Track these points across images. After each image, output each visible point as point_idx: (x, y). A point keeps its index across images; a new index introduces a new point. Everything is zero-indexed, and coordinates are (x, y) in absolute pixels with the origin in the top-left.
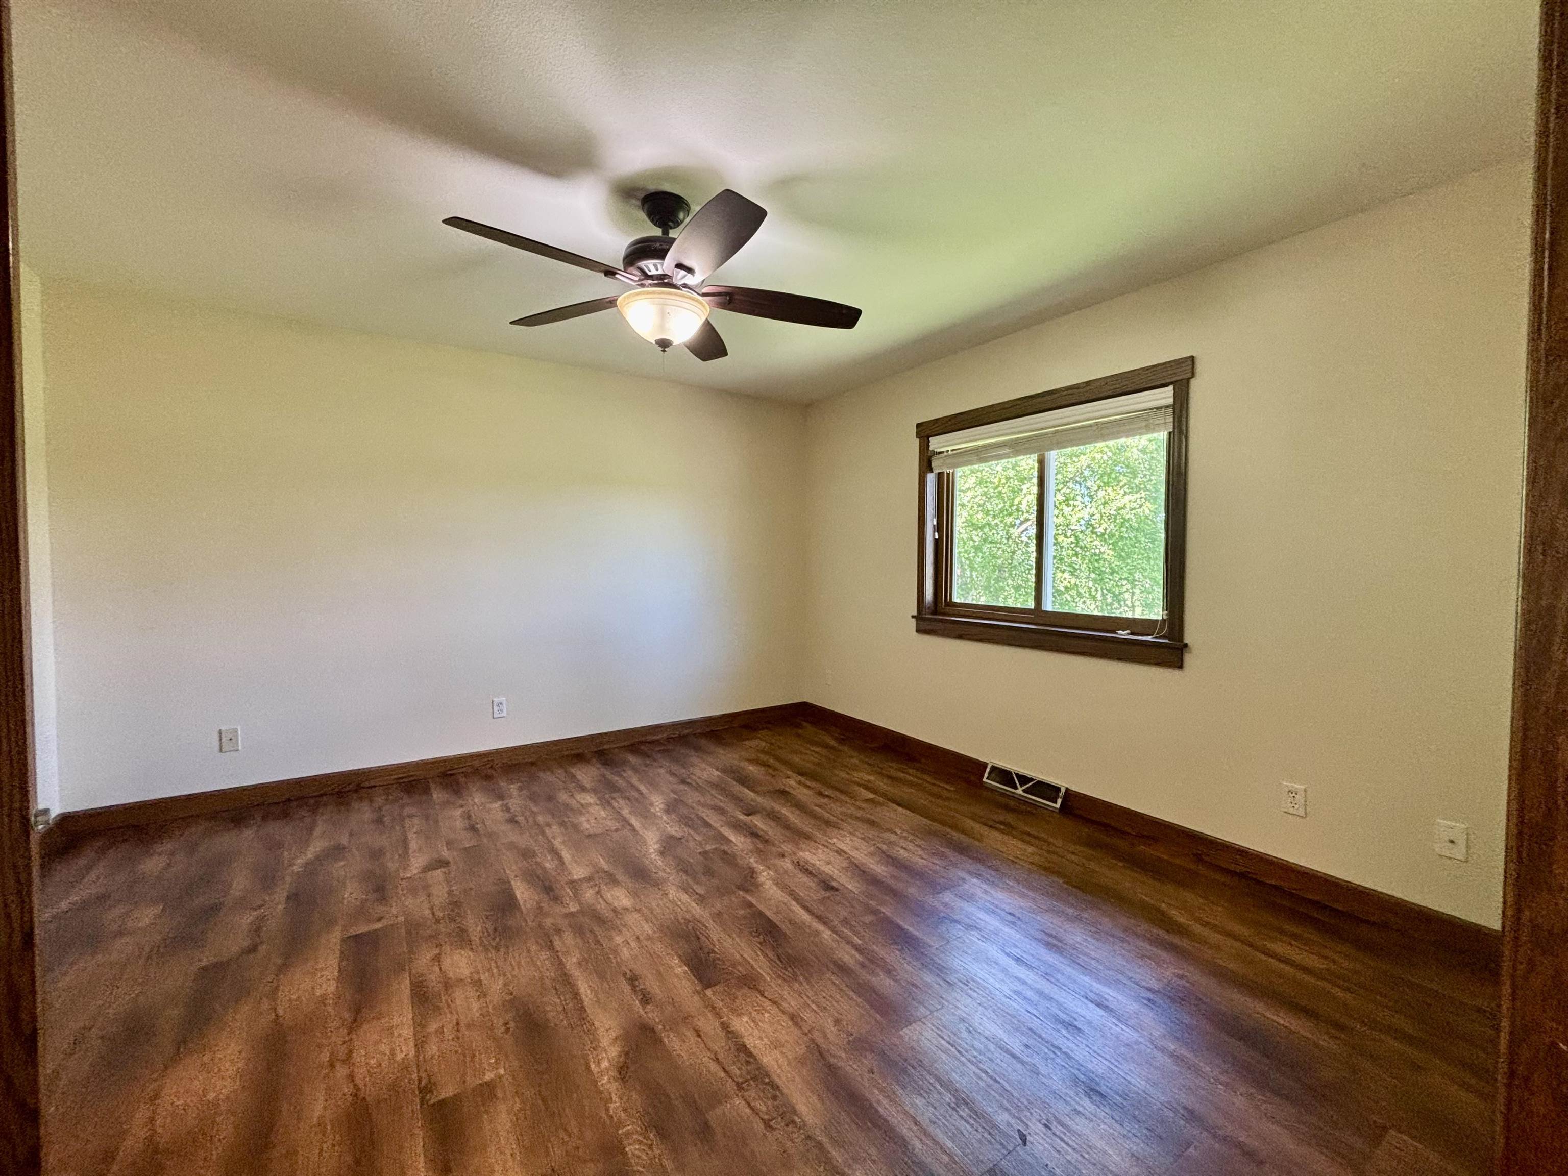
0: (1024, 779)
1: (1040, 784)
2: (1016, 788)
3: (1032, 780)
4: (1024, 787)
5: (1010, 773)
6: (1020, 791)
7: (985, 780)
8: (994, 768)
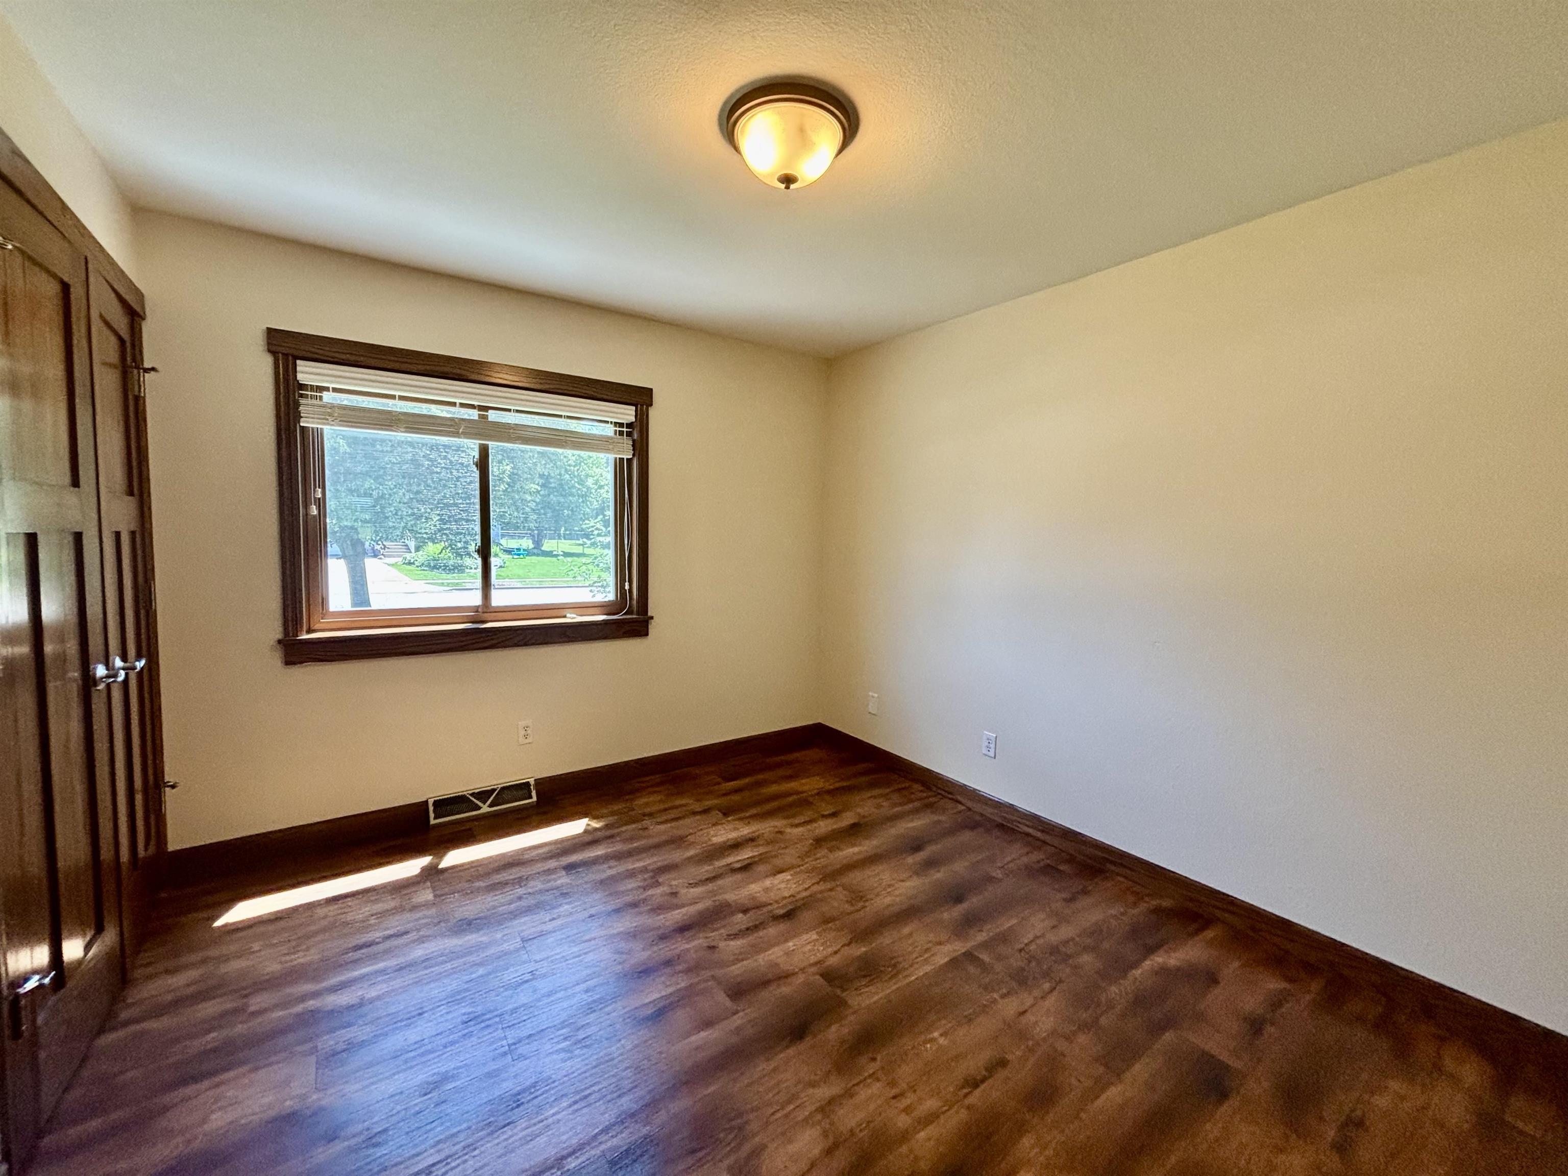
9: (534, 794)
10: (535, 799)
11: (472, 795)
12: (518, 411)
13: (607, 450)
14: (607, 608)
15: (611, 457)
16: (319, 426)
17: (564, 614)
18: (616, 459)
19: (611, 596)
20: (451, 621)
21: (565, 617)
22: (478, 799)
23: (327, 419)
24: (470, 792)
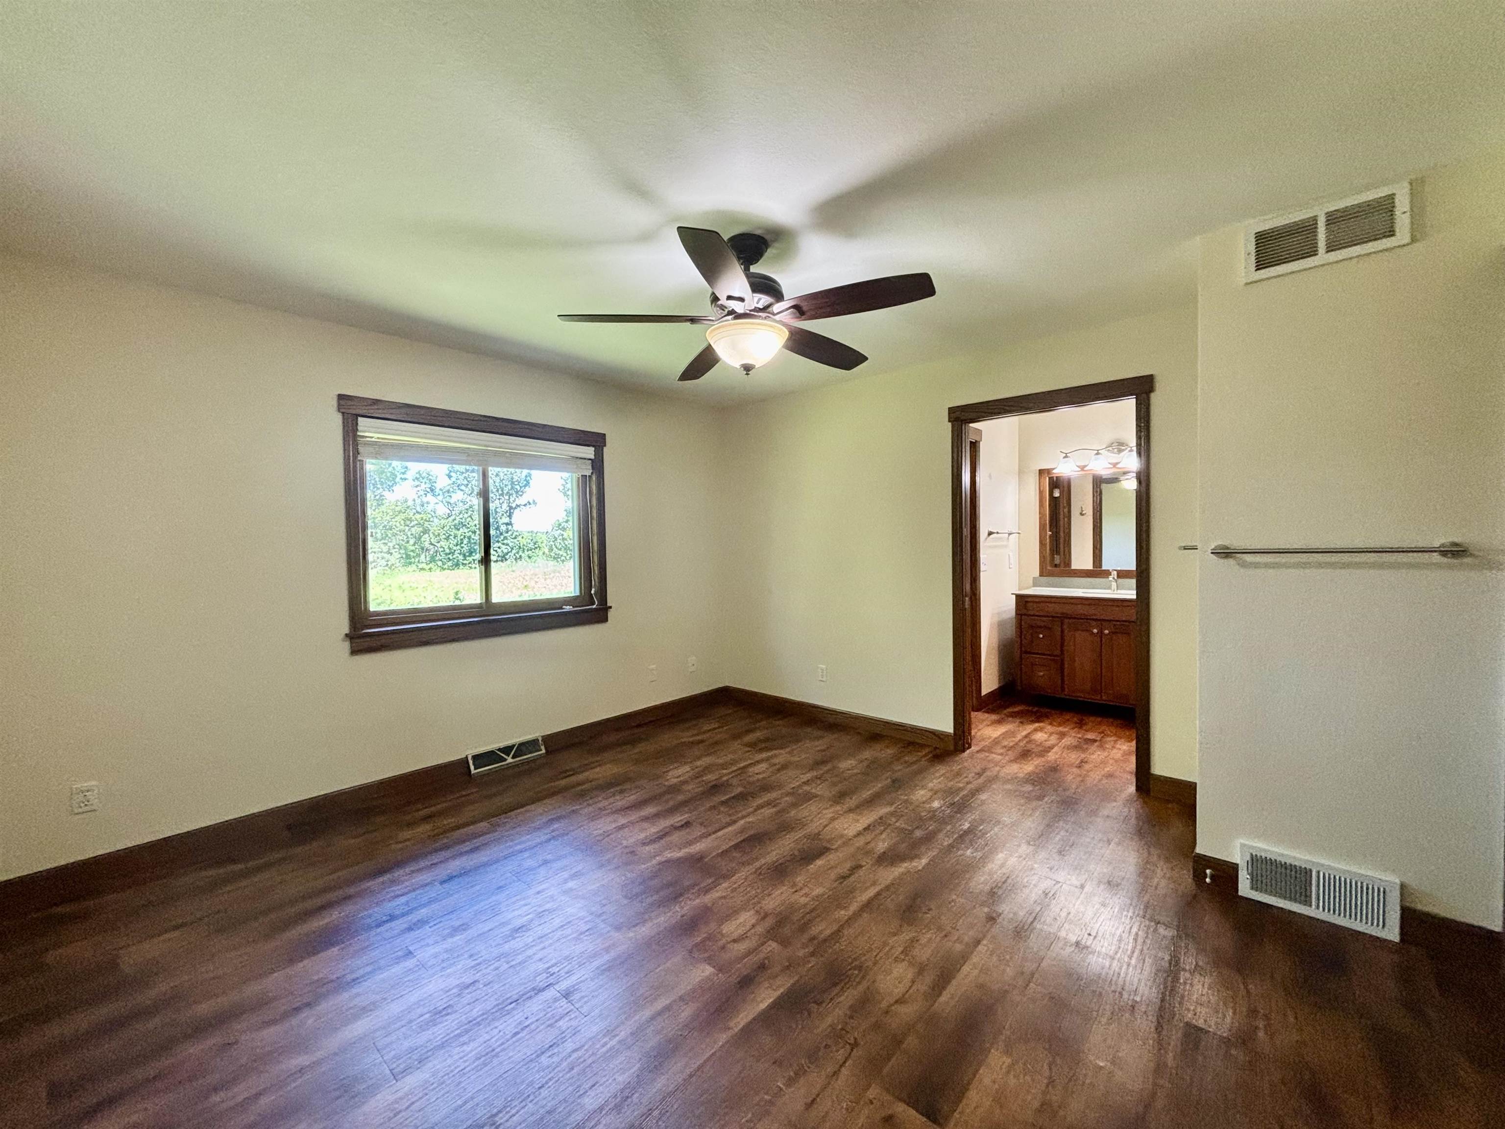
0: (507, 750)
1: (522, 744)
2: (506, 760)
3: (514, 746)
4: (511, 756)
5: (492, 751)
6: (510, 760)
7: (473, 771)
8: (475, 757)
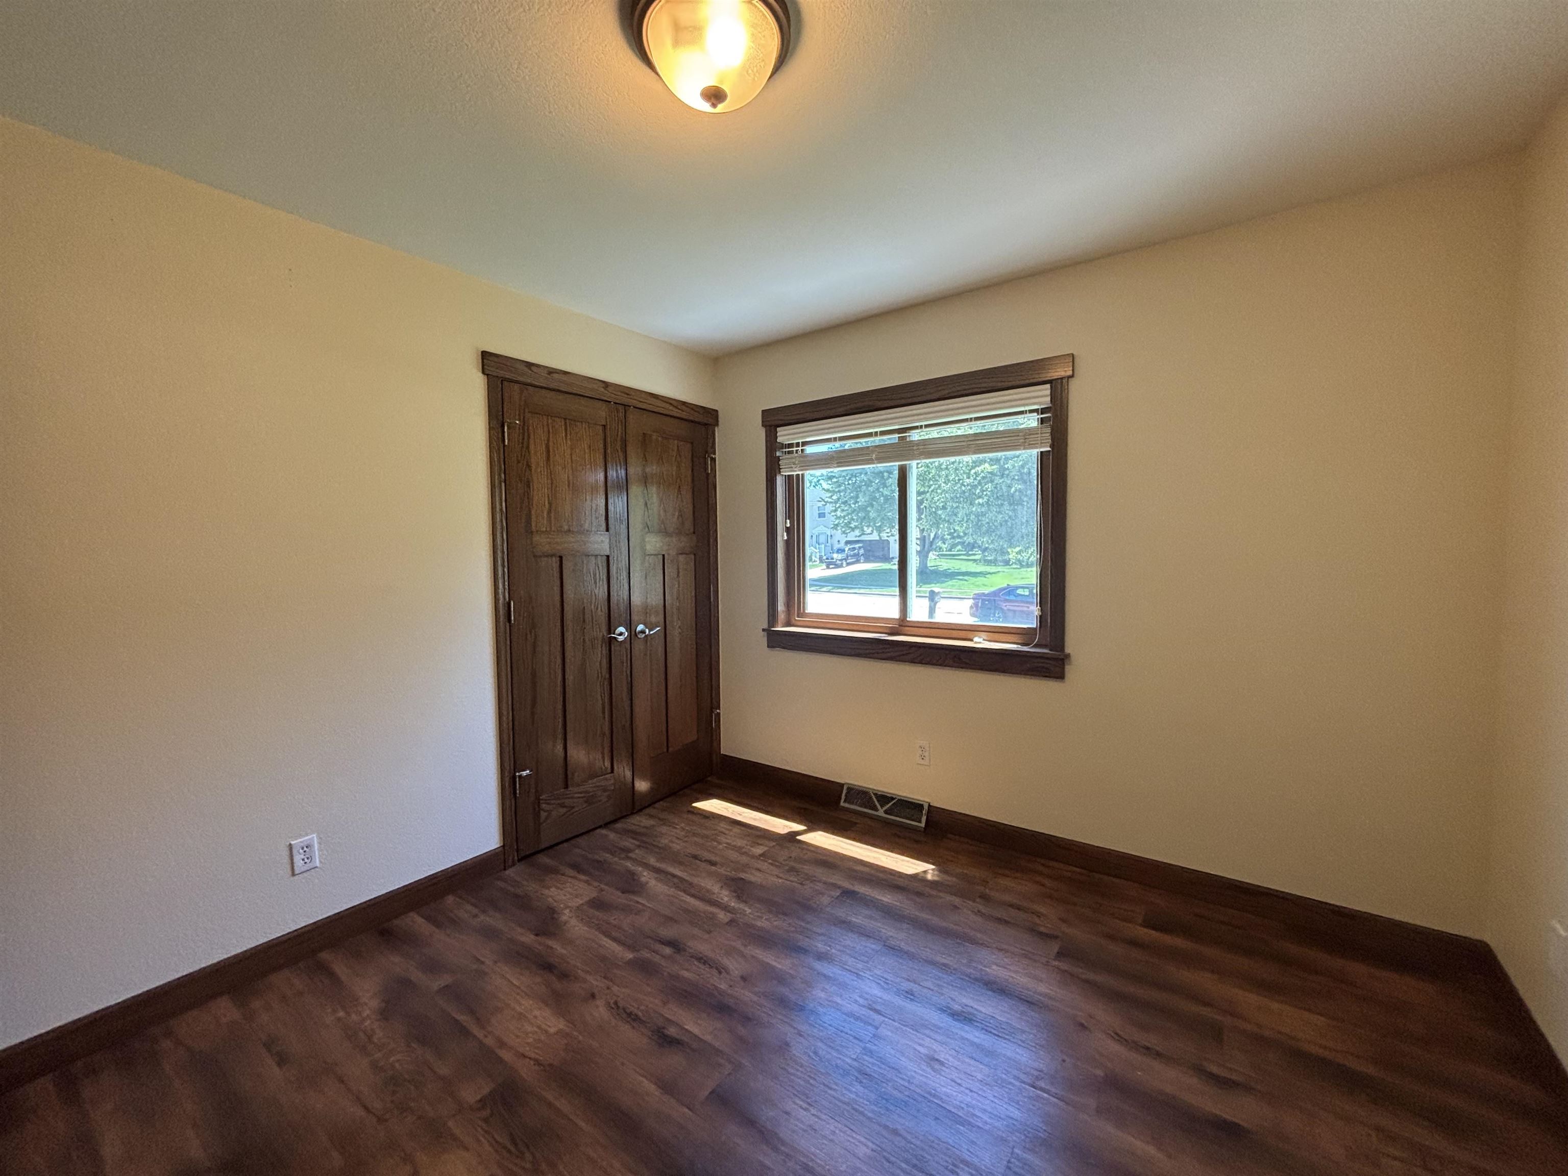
9: (924, 819)
10: (923, 825)
11: (875, 794)
12: (926, 426)
13: (1031, 446)
14: (1026, 635)
15: (1035, 452)
16: (800, 473)
17: (971, 638)
18: (1038, 452)
19: (1032, 623)
20: (871, 630)
21: (972, 640)
22: (878, 801)
23: (792, 468)
24: (875, 792)
